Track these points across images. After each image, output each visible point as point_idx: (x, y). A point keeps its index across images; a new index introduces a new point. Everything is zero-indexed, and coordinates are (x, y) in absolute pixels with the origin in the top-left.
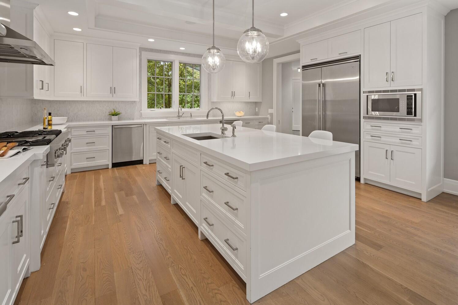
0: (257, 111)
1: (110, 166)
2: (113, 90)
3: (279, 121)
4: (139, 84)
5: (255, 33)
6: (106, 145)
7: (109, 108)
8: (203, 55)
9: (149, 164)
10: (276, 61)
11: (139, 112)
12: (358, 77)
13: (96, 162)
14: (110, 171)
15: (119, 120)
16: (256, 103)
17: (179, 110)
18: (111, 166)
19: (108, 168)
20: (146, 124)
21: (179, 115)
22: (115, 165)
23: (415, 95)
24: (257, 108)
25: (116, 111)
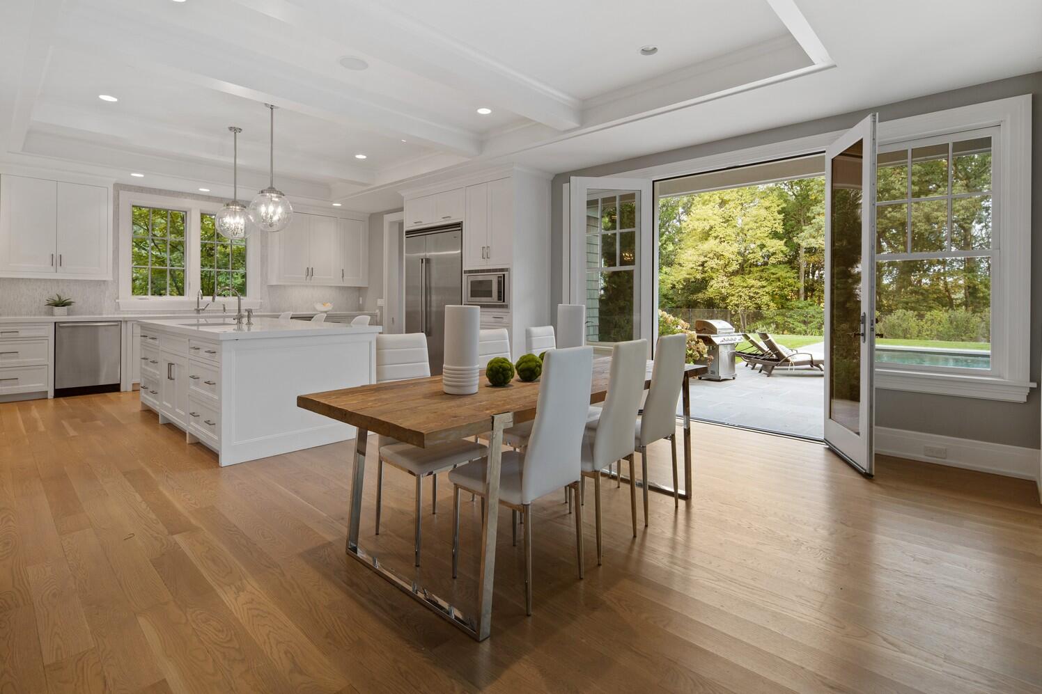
0: (361, 302)
1: (51, 394)
2: (56, 261)
3: (393, 318)
4: (113, 251)
5: (274, 197)
6: (44, 355)
7: (48, 292)
8: (250, 202)
9: (133, 391)
10: (388, 218)
11: (113, 301)
12: (460, 251)
13: (20, 386)
14: (51, 402)
15: (68, 315)
16: (359, 289)
17: (198, 298)
18: (53, 395)
19: (47, 398)
20: (126, 321)
21: (198, 307)
22: (59, 393)
23: (504, 275)
24: (361, 299)
25: (63, 298)
